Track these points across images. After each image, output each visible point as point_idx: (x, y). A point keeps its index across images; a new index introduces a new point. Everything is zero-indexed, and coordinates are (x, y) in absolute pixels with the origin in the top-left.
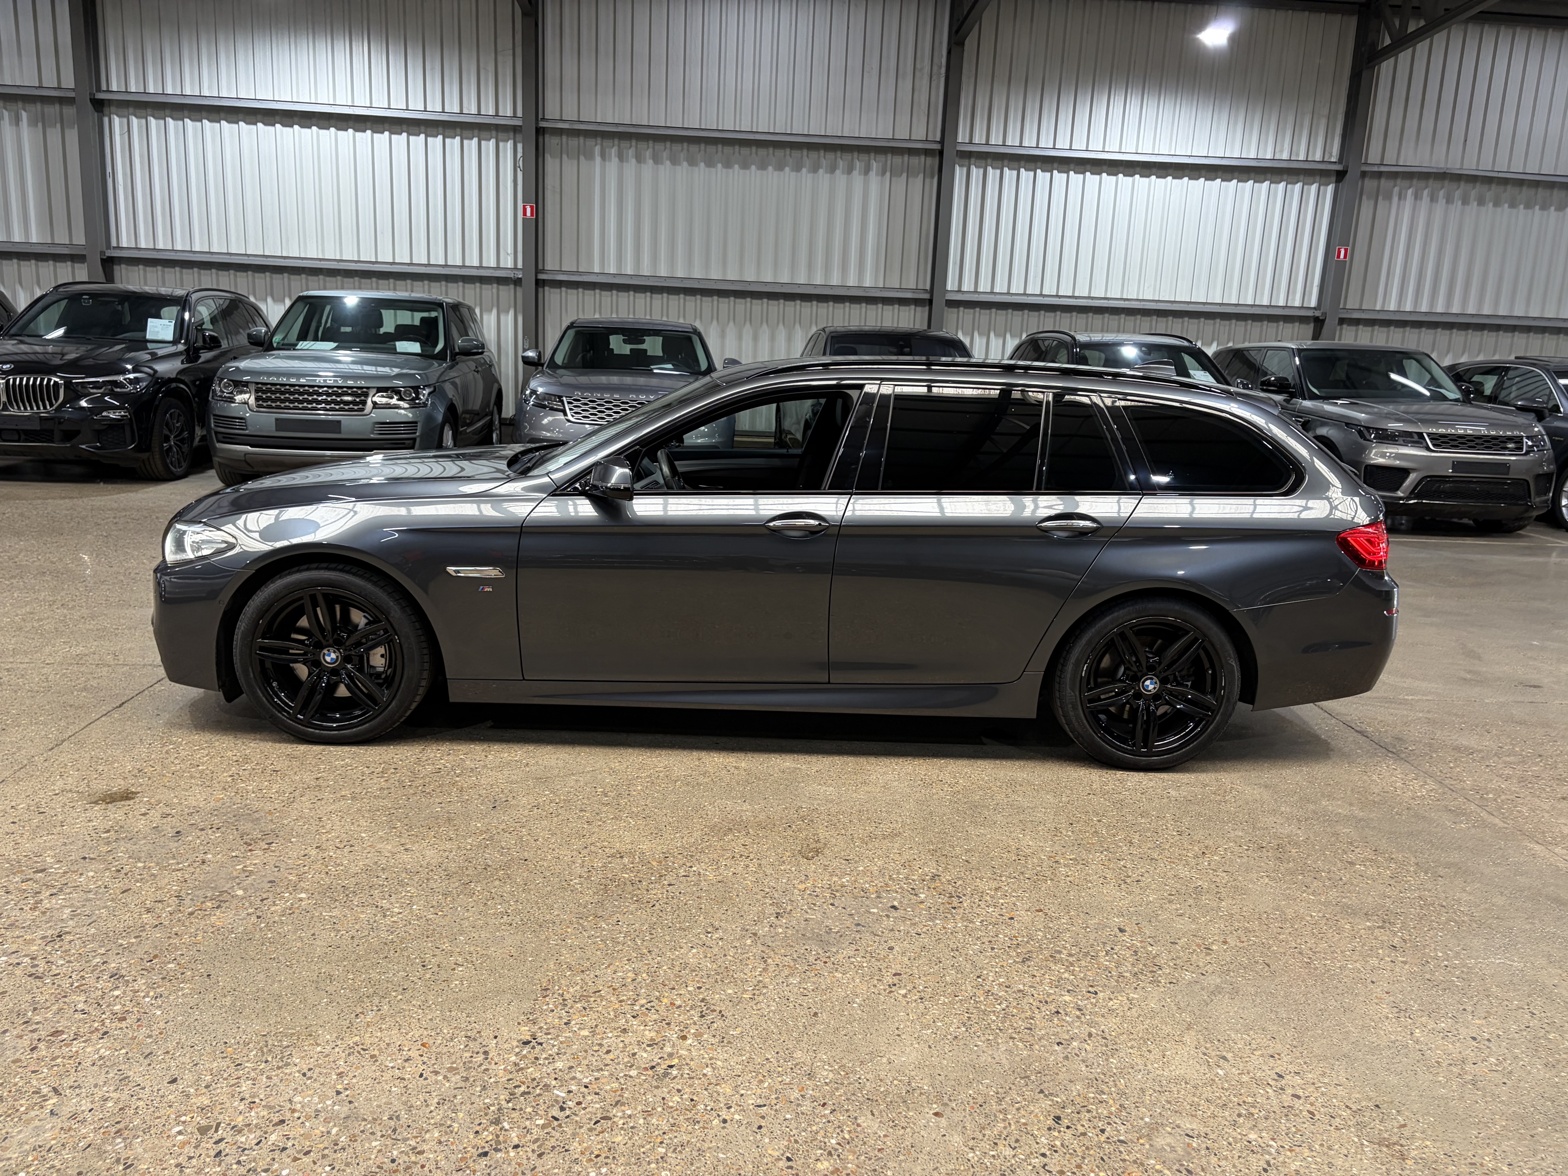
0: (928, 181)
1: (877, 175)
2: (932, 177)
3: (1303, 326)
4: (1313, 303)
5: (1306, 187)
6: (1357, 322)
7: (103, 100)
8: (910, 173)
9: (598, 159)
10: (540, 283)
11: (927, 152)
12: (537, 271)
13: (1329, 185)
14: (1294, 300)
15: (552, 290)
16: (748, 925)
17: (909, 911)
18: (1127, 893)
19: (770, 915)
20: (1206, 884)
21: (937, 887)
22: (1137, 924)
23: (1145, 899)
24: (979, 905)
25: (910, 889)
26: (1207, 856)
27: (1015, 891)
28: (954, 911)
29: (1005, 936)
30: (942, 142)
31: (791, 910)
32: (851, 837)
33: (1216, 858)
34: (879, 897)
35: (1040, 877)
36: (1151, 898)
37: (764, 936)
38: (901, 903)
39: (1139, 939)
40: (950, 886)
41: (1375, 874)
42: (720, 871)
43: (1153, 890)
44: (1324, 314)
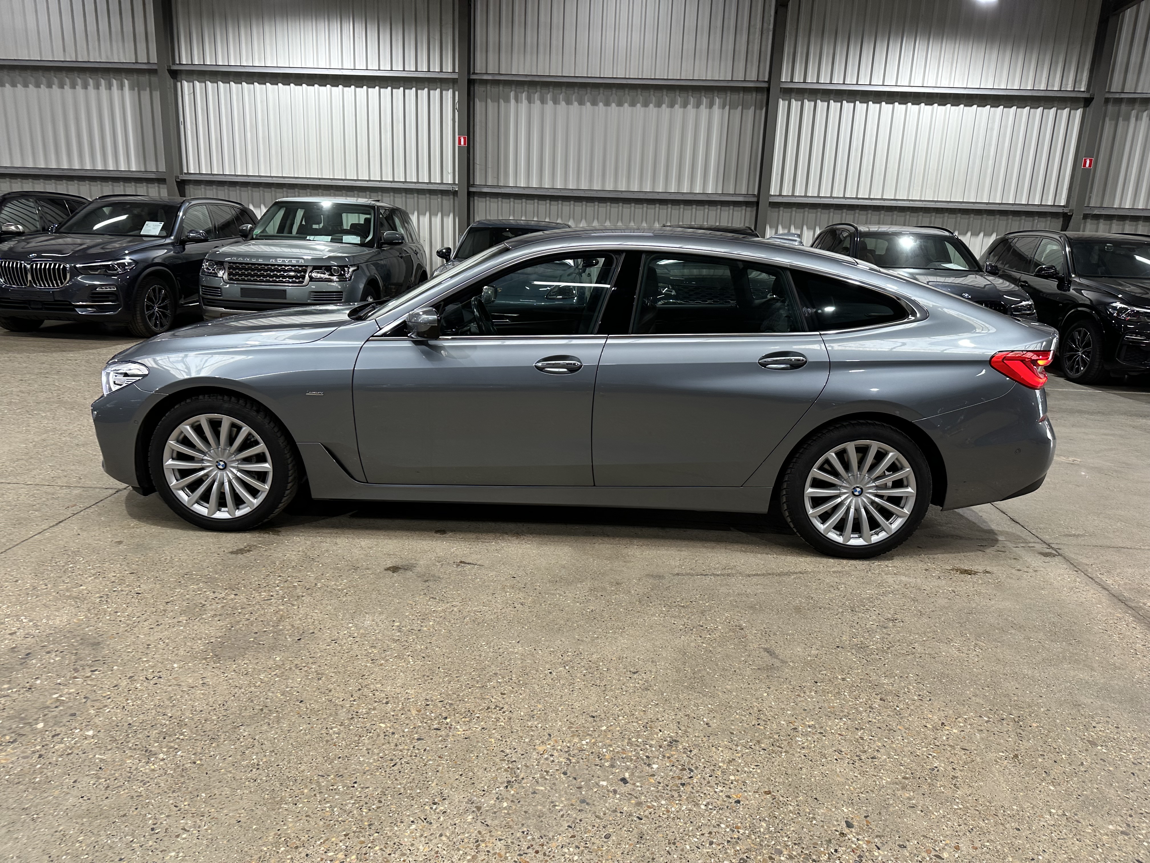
0: (758, 111)
1: (719, 108)
2: (761, 109)
3: (1054, 220)
4: (1063, 202)
5: (1059, 111)
6: (1097, 217)
7: (176, 71)
8: (745, 106)
9: (513, 101)
11: (757, 90)
12: (469, 185)
13: (1078, 109)
14: (1047, 200)
15: (480, 199)
16: (476, 796)
17: (638, 786)
18: (860, 774)
19: (501, 783)
20: (943, 765)
21: (672, 756)
22: (866, 817)
23: (878, 783)
24: (709, 782)
25: (645, 757)
26: (946, 728)
27: (747, 764)
28: (682, 789)
29: (727, 826)
30: (769, 82)
31: (523, 778)
32: (603, 689)
33: (955, 731)
34: (612, 766)
35: (776, 749)
36: (884, 781)
37: (487, 811)
38: (632, 774)
39: (866, 839)
40: (685, 756)
41: (1118, 759)
42: (471, 724)
43: (887, 770)
44: (1072, 211)
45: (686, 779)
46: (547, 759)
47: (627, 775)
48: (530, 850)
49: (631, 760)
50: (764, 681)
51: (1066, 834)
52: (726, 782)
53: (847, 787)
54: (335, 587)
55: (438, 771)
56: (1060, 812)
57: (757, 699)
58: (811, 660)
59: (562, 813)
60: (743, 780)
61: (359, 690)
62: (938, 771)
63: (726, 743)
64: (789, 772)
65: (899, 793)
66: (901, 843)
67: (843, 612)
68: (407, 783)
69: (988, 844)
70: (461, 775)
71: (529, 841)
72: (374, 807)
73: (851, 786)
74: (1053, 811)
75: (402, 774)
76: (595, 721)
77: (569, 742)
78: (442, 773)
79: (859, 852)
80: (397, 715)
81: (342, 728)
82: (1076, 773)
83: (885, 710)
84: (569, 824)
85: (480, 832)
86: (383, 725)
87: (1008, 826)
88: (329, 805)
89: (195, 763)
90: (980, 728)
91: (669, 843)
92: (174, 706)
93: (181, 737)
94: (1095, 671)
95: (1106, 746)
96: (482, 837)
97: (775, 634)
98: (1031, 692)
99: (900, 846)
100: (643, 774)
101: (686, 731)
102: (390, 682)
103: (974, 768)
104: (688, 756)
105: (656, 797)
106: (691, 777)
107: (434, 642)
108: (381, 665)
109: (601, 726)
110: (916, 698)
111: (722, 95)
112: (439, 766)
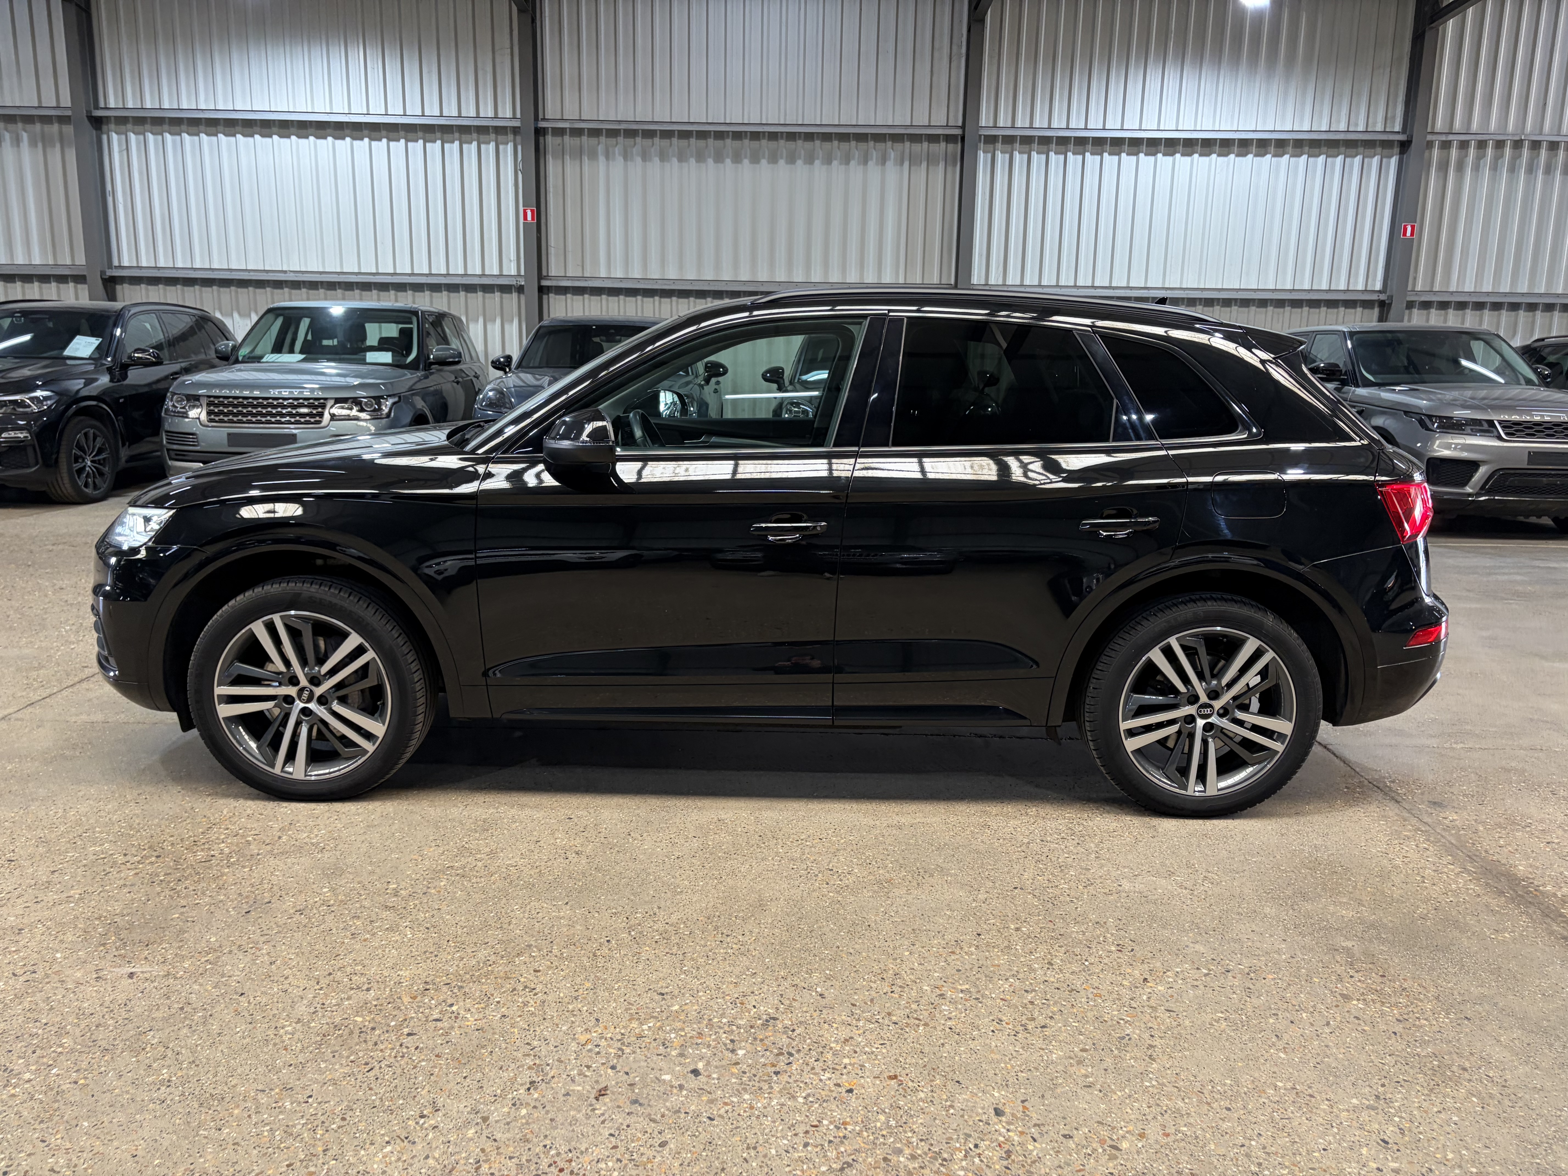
0: (949, 169)
1: (895, 165)
2: (955, 165)
3: (1366, 311)
4: (1378, 286)
5: (1366, 160)
6: (1426, 305)
7: (101, 117)
8: (931, 160)
9: (602, 159)
10: (543, 291)
11: (949, 139)
12: (540, 277)
13: (1391, 157)
14: (1356, 282)
15: (557, 297)
16: (483, 1103)
17: (714, 1079)
18: (1023, 1048)
19: (522, 1085)
20: (1138, 1032)
21: (766, 1037)
22: (1023, 1102)
23: (1045, 1058)
24: (813, 1068)
25: (728, 1042)
26: (1148, 984)
27: (869, 1044)
28: (775, 1078)
29: (831, 1123)
30: (963, 127)
31: (553, 1077)
32: (681, 958)
33: (1160, 988)
34: (681, 1055)
35: (912, 1021)
36: (1054, 1056)
37: (497, 1122)
38: (708, 1063)
39: (1019, 1129)
40: (785, 1036)
41: (1377, 1016)
42: (486, 1011)
43: (1060, 1041)
44: (1391, 297)
45: (781, 1066)
46: (590, 1051)
47: (700, 1066)
48: (552, 1169)
49: (709, 1046)
51: (1292, 1113)
52: (837, 1067)
53: (1003, 1065)
54: (307, 840)
55: (432, 1074)
56: (1289, 1085)
57: (895, 959)
58: (976, 907)
59: (602, 1118)
60: (861, 1063)
61: (330, 974)
62: (1130, 1039)
63: (843, 1017)
64: (926, 1050)
65: (1072, 1069)
66: (1067, 1133)
67: (1029, 843)
69: (1185, 1129)
70: (465, 1078)
71: (553, 1156)
72: (334, 1126)
73: (1008, 1063)
74: (1280, 1084)
75: (379, 1081)
76: (664, 999)
77: (624, 1027)
78: (437, 1076)
79: (1006, 1147)
80: (382, 1005)
81: (298, 1026)
82: (1318, 1036)
83: (1069, 966)
84: (612, 1131)
85: (483, 1150)
86: (359, 1019)
87: (1215, 1105)
88: (268, 1128)
89: (76, 1083)
90: (1195, 983)
91: (748, 1148)
92: (52, 1008)
93: (60, 1050)
94: (1364, 906)
95: (1364, 1000)
96: (486, 1155)
98: (1271, 936)
99: (1065, 1136)
100: (724, 1063)
101: (790, 1006)
102: (376, 962)
103: (1179, 1034)
104: (788, 1037)
105: (738, 1090)
106: (790, 1063)
107: (444, 908)
108: (365, 940)
109: (672, 1005)
110: (1113, 948)
111: (899, 146)
112: (435, 1067)
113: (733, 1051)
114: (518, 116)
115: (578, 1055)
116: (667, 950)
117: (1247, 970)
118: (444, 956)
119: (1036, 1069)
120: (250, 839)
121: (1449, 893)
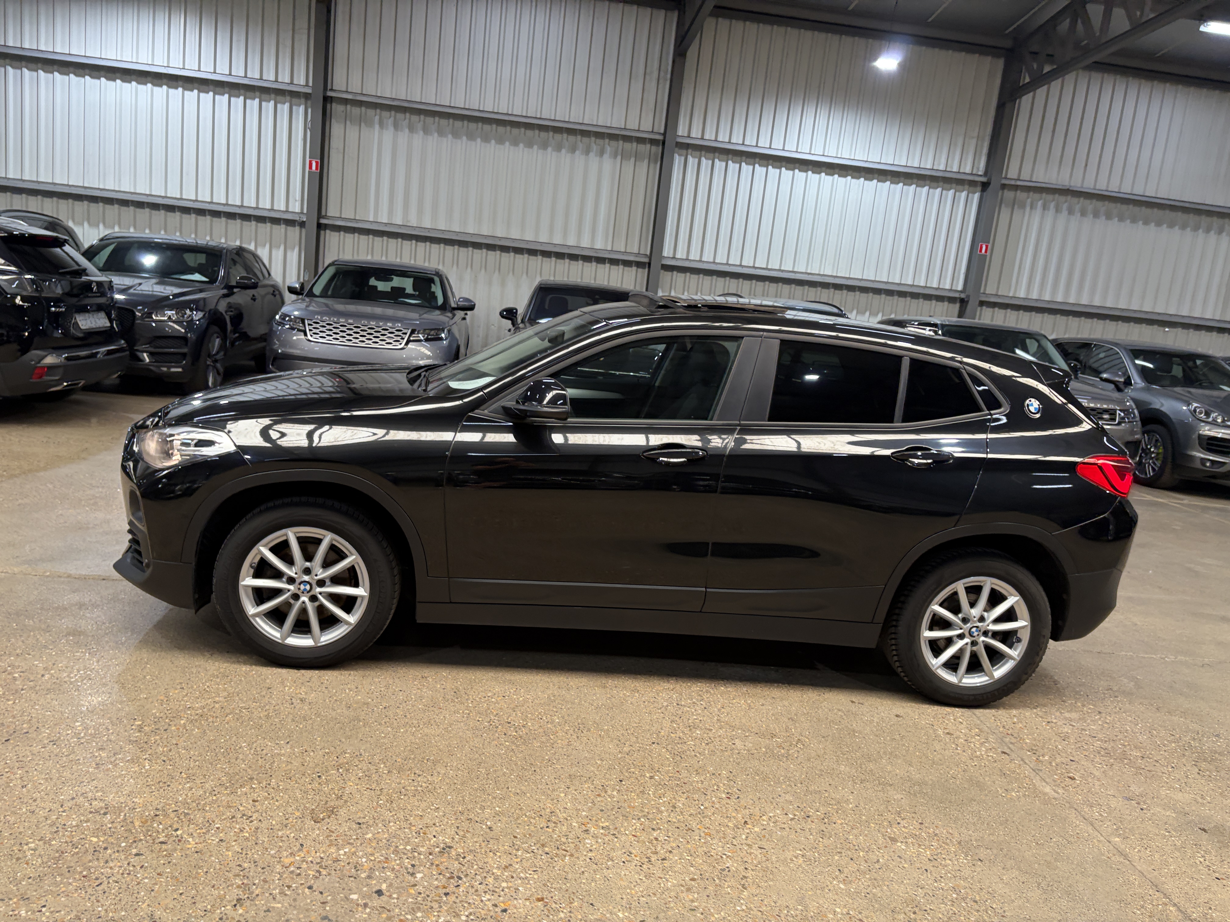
0: (652, 165)
1: (610, 157)
2: (656, 163)
3: (951, 305)
4: (960, 287)
5: (957, 194)
6: (994, 305)
8: (637, 157)
9: (377, 127)
10: (321, 227)
11: (653, 142)
12: (320, 216)
13: (975, 193)
14: (945, 283)
15: (333, 233)
17: (394, 898)
18: (645, 876)
19: (230, 901)
20: (735, 865)
21: (441, 863)
23: (662, 885)
24: (477, 891)
25: (410, 866)
26: (747, 826)
27: (525, 870)
28: (445, 899)
30: (664, 134)
31: (257, 895)
32: (379, 793)
33: (756, 829)
34: (369, 877)
35: (561, 852)
36: (669, 884)
38: (391, 885)
40: (457, 862)
41: (914, 855)
42: (207, 836)
43: (675, 872)
44: (968, 296)
45: (451, 888)
46: (292, 872)
47: (384, 887)
49: (393, 869)
50: (565, 780)
52: (497, 890)
53: (628, 891)
54: (67, 679)
55: (153, 890)
56: (845, 911)
57: (552, 800)
58: (621, 757)
60: (516, 887)
61: (73, 799)
62: (729, 871)
63: (506, 847)
64: (570, 876)
65: (682, 895)
67: (667, 706)
68: (111, 904)
70: (181, 894)
73: (633, 889)
74: (838, 910)
75: (106, 894)
76: (360, 828)
77: (323, 852)
78: (157, 892)
80: (115, 828)
81: (40, 843)
82: (870, 871)
83: (688, 809)
86: (95, 840)
90: (783, 826)
94: (913, 767)
95: (906, 842)
97: (589, 730)
98: (843, 789)
100: (404, 884)
101: (464, 836)
102: (114, 790)
103: (767, 868)
104: (460, 863)
105: (413, 909)
106: (459, 886)
107: (182, 744)
108: (107, 770)
109: (367, 833)
110: (724, 796)
111: (614, 143)
112: (156, 884)
113: (413, 874)
114: (311, 84)
115: (281, 876)
116: (368, 786)
117: (823, 816)
118: (174, 786)
119: (654, 894)
120: (17, 675)
121: (975, 759)
